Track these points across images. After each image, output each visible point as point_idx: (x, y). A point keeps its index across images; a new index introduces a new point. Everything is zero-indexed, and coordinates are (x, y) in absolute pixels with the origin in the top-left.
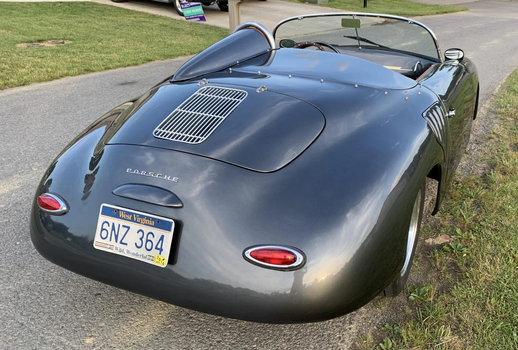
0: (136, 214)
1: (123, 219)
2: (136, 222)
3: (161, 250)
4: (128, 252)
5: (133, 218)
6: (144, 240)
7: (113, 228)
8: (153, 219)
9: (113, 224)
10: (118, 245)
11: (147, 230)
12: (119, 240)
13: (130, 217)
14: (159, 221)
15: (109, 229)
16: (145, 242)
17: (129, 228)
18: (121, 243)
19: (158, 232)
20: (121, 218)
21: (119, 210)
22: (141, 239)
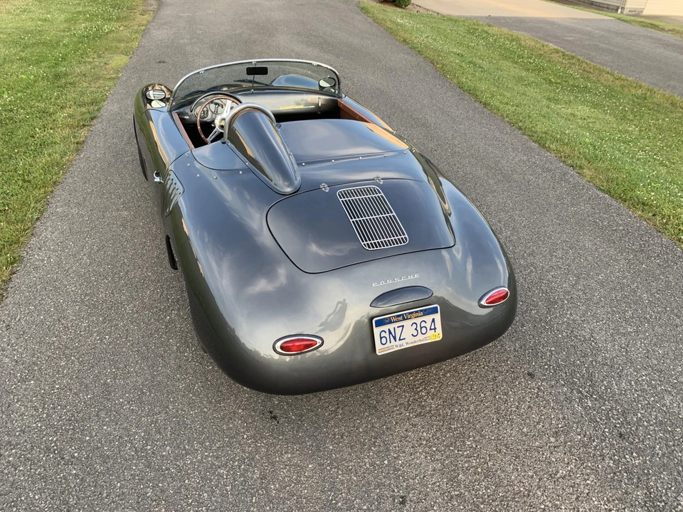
0: (405, 314)
1: (396, 322)
2: (407, 319)
3: (435, 329)
4: (407, 343)
5: (403, 318)
6: (419, 328)
7: (390, 333)
8: (421, 311)
9: (389, 330)
10: (398, 342)
11: (418, 321)
12: (397, 339)
13: (401, 318)
14: (425, 310)
15: (387, 335)
16: (419, 329)
17: (403, 326)
18: (400, 340)
19: (429, 318)
20: (394, 322)
21: (390, 317)
22: (416, 329)
